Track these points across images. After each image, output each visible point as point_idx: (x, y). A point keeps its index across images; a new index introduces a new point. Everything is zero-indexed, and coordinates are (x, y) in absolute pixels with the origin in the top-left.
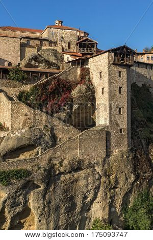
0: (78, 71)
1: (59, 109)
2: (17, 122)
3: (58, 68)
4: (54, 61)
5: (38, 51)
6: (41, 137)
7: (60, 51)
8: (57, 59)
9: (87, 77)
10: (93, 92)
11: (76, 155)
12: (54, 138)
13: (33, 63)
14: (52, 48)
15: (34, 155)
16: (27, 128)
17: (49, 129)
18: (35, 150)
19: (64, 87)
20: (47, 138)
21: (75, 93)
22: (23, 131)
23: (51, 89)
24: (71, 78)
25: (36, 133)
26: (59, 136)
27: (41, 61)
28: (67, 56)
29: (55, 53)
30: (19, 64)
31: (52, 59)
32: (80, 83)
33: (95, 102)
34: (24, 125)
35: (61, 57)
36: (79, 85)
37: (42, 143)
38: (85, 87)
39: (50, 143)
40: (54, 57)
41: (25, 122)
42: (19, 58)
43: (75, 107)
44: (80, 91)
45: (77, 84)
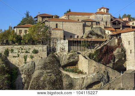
0: (116, 41)
1: (109, 62)
2: (91, 70)
3: (103, 38)
4: (100, 34)
5: (92, 28)
6: (103, 77)
7: (103, 28)
8: (102, 33)
9: (121, 44)
10: (125, 52)
11: (120, 86)
12: (108, 77)
13: (90, 36)
14: (99, 26)
15: (100, 86)
16: (96, 73)
17: (106, 73)
18: (100, 84)
19: (110, 49)
20: (105, 77)
21: (115, 53)
22: (94, 74)
23: (104, 51)
24: (113, 45)
25: (100, 75)
26: (110, 76)
27: (94, 35)
28: (108, 31)
29: (101, 29)
30: (82, 36)
31: (99, 33)
32: (118, 47)
33: (126, 57)
34: (94, 71)
35: (104, 31)
36: (117, 48)
37: (103, 80)
38: (120, 49)
39: (107, 80)
40: (100, 32)
41: (95, 70)
42: (82, 33)
43: (116, 60)
44: (118, 52)
45: (116, 48)
